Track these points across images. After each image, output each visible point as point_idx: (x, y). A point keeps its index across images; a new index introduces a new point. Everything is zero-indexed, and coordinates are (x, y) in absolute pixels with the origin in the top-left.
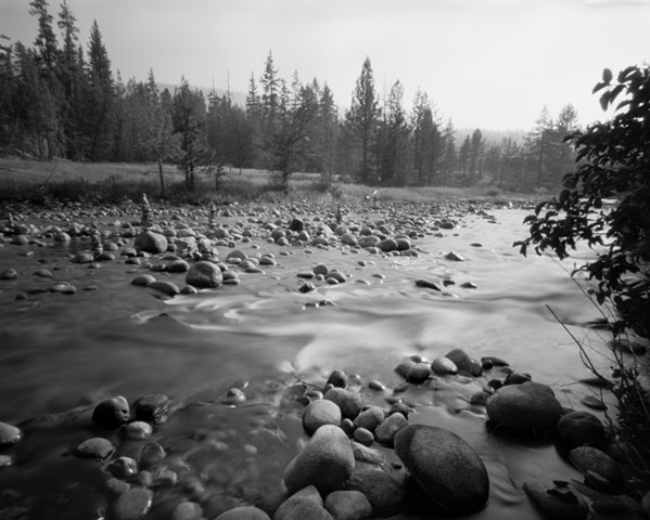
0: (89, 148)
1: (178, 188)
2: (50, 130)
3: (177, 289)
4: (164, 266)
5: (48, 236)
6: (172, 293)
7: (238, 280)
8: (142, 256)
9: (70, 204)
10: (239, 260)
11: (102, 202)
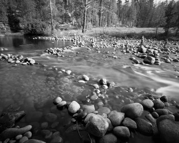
0: (142, 24)
1: (161, 35)
2: (134, 19)
3: (139, 62)
4: (140, 56)
5: (121, 46)
6: (137, 63)
7: (159, 64)
8: (138, 53)
9: (130, 39)
10: (166, 58)
11: (138, 38)
